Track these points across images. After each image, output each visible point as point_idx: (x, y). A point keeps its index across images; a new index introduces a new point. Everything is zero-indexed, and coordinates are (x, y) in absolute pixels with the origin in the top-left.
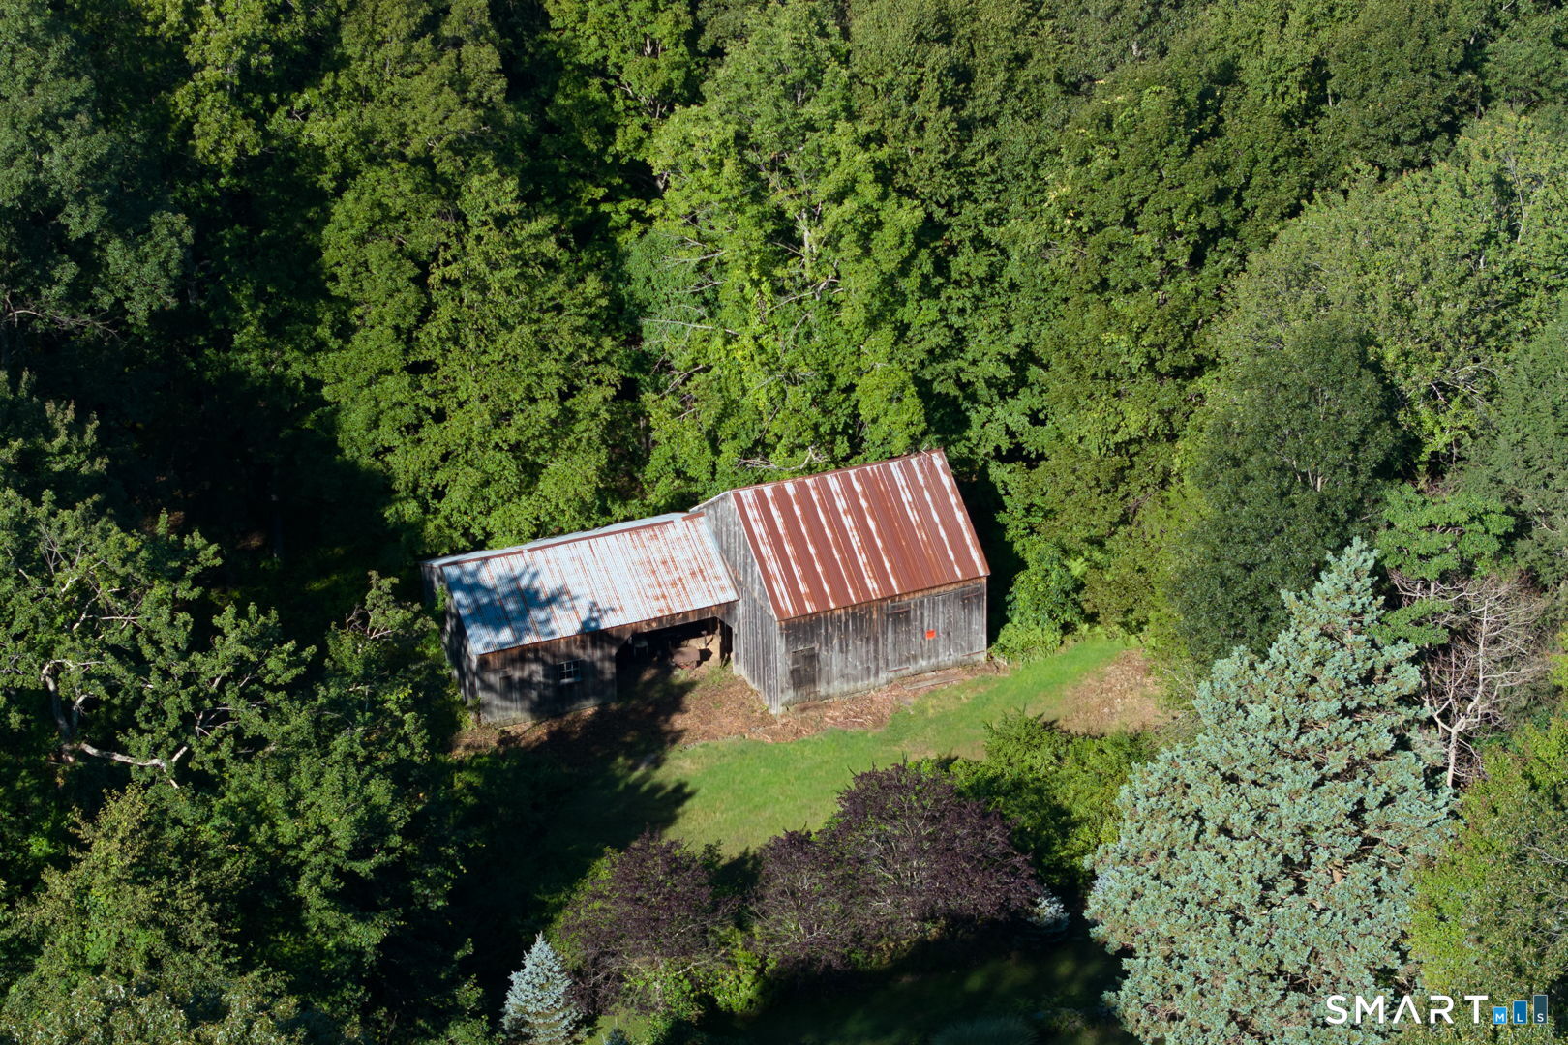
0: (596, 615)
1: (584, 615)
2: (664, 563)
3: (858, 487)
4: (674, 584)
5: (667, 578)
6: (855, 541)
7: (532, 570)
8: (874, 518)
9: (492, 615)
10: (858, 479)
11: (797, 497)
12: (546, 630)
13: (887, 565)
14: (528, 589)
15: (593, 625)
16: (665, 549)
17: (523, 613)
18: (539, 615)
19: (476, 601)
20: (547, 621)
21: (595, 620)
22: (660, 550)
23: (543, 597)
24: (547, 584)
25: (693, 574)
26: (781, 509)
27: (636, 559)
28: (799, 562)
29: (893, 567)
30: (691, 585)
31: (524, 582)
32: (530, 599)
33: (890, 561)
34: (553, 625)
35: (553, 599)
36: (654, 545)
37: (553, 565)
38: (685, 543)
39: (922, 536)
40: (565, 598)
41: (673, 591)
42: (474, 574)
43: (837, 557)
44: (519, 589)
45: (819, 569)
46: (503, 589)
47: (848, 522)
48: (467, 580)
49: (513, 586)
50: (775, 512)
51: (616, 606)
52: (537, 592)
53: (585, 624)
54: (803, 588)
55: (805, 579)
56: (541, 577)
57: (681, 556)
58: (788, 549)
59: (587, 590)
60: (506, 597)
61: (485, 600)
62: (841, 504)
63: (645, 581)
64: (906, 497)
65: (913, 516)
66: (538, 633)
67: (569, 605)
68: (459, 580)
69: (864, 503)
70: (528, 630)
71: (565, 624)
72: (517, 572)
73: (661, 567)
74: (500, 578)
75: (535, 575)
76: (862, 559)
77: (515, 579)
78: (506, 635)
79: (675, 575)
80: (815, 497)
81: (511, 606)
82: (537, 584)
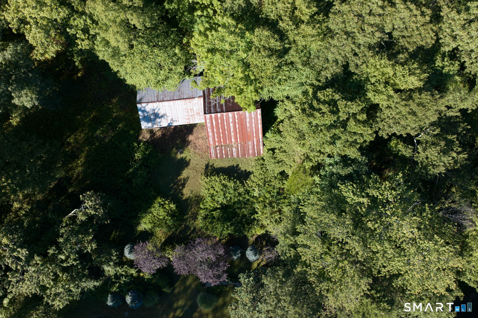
0: (172, 122)
1: (169, 122)
2: (191, 110)
3: (236, 117)
4: (192, 116)
5: (191, 114)
6: (232, 130)
7: (159, 108)
8: (238, 124)
9: (148, 119)
10: (237, 114)
11: (220, 118)
12: (160, 125)
13: (238, 136)
14: (157, 113)
15: (171, 124)
16: (192, 106)
17: (155, 119)
18: (158, 120)
19: (144, 115)
20: (160, 122)
21: (171, 123)
22: (190, 106)
23: (160, 116)
24: (161, 113)
25: (197, 114)
26: (215, 120)
27: (184, 108)
28: (217, 133)
29: (239, 137)
30: (196, 117)
31: (156, 111)
32: (157, 116)
33: (239, 135)
34: (161, 123)
35: (162, 117)
36: (189, 104)
37: (164, 107)
38: (197, 105)
39: (249, 130)
40: (165, 116)
41: (191, 118)
42: (144, 107)
43: (227, 133)
44: (155, 112)
45: (221, 135)
46: (151, 112)
47: (231, 125)
48: (143, 109)
49: (153, 112)
50: (214, 121)
51: (177, 120)
52: (159, 114)
53: (169, 124)
54: (216, 140)
55: (217, 137)
56: (160, 110)
57: (195, 108)
58: (215, 130)
59: (171, 115)
60: (151, 115)
61: (146, 115)
62: (231, 120)
63: (185, 114)
64: (248, 120)
65: (248, 125)
66: (157, 125)
67: (166, 118)
68: (141, 109)
69: (237, 121)
70: (155, 124)
71: (164, 123)
72: (155, 108)
73: (190, 111)
74: (151, 109)
75: (159, 109)
76: (232, 134)
77: (154, 110)
78: (150, 125)
79: (193, 113)
80: (225, 118)
81: (152, 117)
82: (159, 112)
